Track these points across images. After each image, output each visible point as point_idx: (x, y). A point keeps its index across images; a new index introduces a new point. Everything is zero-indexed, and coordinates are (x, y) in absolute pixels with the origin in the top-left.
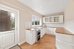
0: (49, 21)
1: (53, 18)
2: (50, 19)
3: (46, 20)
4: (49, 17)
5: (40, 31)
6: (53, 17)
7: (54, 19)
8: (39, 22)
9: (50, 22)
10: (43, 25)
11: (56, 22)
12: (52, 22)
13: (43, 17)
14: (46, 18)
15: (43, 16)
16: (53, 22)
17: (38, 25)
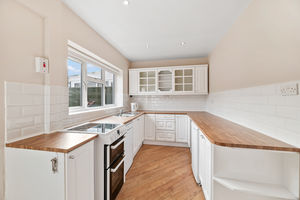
0: (156, 85)
1: (173, 74)
2: (160, 78)
3: (142, 82)
4: (157, 70)
5: (122, 137)
6: (172, 69)
7: (176, 79)
8: (110, 91)
9: (161, 89)
10: (132, 104)
11: (183, 92)
12: (168, 90)
13: (130, 67)
14: (142, 75)
15: (131, 64)
16: (172, 92)
17: (105, 107)
